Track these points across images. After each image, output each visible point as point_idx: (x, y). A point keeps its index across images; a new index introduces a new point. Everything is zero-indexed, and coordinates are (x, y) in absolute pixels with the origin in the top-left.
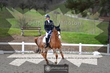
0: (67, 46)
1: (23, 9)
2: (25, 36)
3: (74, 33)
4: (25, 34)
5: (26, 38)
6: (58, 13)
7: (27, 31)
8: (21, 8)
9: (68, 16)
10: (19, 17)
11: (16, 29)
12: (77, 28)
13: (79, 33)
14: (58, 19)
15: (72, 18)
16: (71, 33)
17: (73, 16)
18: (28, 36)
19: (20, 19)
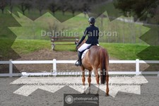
0: (118, 64)
1: (54, 12)
2: (57, 51)
3: (128, 44)
4: (57, 48)
5: (58, 54)
6: (105, 16)
7: (60, 43)
8: (50, 10)
9: (119, 20)
10: (49, 23)
11: (44, 41)
12: (133, 37)
13: (135, 44)
14: (104, 25)
15: (124, 23)
16: (123, 45)
17: (126, 20)
18: (62, 51)
19: (50, 27)
